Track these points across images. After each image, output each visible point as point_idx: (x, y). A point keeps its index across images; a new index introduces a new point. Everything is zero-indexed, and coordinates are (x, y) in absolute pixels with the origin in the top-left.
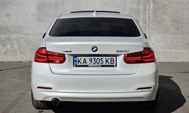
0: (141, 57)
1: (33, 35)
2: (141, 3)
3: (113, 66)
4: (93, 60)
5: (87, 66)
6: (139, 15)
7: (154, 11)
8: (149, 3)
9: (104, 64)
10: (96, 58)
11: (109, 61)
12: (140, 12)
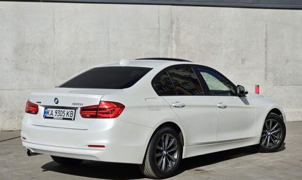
0: (96, 112)
1: (8, 90)
3: (71, 119)
4: (58, 112)
5: (52, 118)
9: (65, 117)
10: (60, 110)
11: (69, 114)
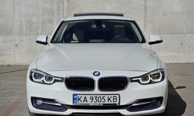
2: (54, 3)
6: (53, 15)
7: (69, 11)
8: (62, 2)
12: (53, 12)
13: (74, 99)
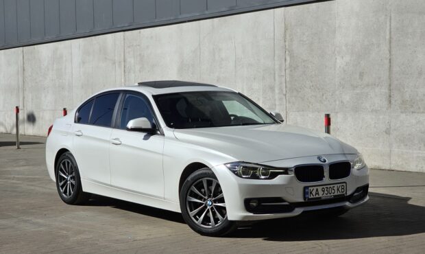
7: (291, 71)
13: (305, 193)
